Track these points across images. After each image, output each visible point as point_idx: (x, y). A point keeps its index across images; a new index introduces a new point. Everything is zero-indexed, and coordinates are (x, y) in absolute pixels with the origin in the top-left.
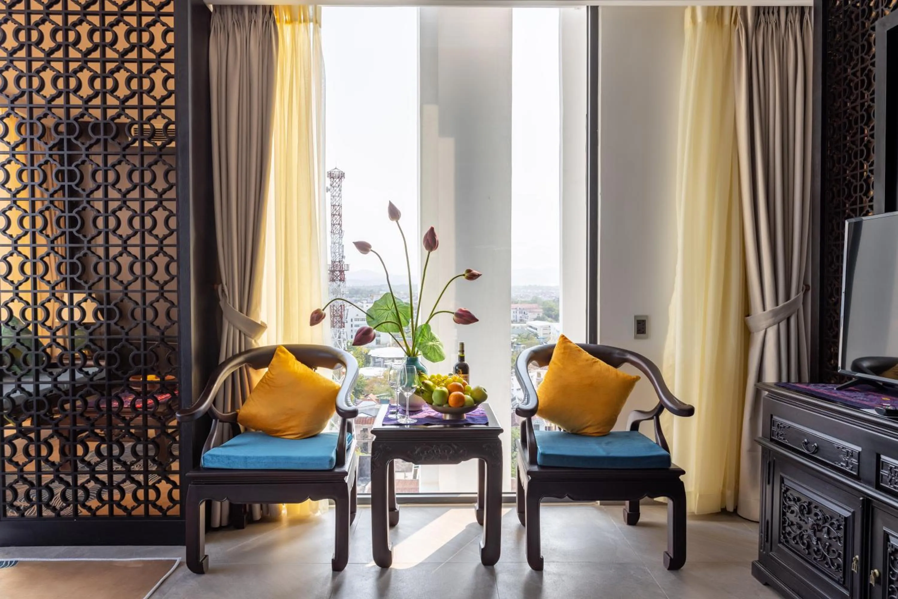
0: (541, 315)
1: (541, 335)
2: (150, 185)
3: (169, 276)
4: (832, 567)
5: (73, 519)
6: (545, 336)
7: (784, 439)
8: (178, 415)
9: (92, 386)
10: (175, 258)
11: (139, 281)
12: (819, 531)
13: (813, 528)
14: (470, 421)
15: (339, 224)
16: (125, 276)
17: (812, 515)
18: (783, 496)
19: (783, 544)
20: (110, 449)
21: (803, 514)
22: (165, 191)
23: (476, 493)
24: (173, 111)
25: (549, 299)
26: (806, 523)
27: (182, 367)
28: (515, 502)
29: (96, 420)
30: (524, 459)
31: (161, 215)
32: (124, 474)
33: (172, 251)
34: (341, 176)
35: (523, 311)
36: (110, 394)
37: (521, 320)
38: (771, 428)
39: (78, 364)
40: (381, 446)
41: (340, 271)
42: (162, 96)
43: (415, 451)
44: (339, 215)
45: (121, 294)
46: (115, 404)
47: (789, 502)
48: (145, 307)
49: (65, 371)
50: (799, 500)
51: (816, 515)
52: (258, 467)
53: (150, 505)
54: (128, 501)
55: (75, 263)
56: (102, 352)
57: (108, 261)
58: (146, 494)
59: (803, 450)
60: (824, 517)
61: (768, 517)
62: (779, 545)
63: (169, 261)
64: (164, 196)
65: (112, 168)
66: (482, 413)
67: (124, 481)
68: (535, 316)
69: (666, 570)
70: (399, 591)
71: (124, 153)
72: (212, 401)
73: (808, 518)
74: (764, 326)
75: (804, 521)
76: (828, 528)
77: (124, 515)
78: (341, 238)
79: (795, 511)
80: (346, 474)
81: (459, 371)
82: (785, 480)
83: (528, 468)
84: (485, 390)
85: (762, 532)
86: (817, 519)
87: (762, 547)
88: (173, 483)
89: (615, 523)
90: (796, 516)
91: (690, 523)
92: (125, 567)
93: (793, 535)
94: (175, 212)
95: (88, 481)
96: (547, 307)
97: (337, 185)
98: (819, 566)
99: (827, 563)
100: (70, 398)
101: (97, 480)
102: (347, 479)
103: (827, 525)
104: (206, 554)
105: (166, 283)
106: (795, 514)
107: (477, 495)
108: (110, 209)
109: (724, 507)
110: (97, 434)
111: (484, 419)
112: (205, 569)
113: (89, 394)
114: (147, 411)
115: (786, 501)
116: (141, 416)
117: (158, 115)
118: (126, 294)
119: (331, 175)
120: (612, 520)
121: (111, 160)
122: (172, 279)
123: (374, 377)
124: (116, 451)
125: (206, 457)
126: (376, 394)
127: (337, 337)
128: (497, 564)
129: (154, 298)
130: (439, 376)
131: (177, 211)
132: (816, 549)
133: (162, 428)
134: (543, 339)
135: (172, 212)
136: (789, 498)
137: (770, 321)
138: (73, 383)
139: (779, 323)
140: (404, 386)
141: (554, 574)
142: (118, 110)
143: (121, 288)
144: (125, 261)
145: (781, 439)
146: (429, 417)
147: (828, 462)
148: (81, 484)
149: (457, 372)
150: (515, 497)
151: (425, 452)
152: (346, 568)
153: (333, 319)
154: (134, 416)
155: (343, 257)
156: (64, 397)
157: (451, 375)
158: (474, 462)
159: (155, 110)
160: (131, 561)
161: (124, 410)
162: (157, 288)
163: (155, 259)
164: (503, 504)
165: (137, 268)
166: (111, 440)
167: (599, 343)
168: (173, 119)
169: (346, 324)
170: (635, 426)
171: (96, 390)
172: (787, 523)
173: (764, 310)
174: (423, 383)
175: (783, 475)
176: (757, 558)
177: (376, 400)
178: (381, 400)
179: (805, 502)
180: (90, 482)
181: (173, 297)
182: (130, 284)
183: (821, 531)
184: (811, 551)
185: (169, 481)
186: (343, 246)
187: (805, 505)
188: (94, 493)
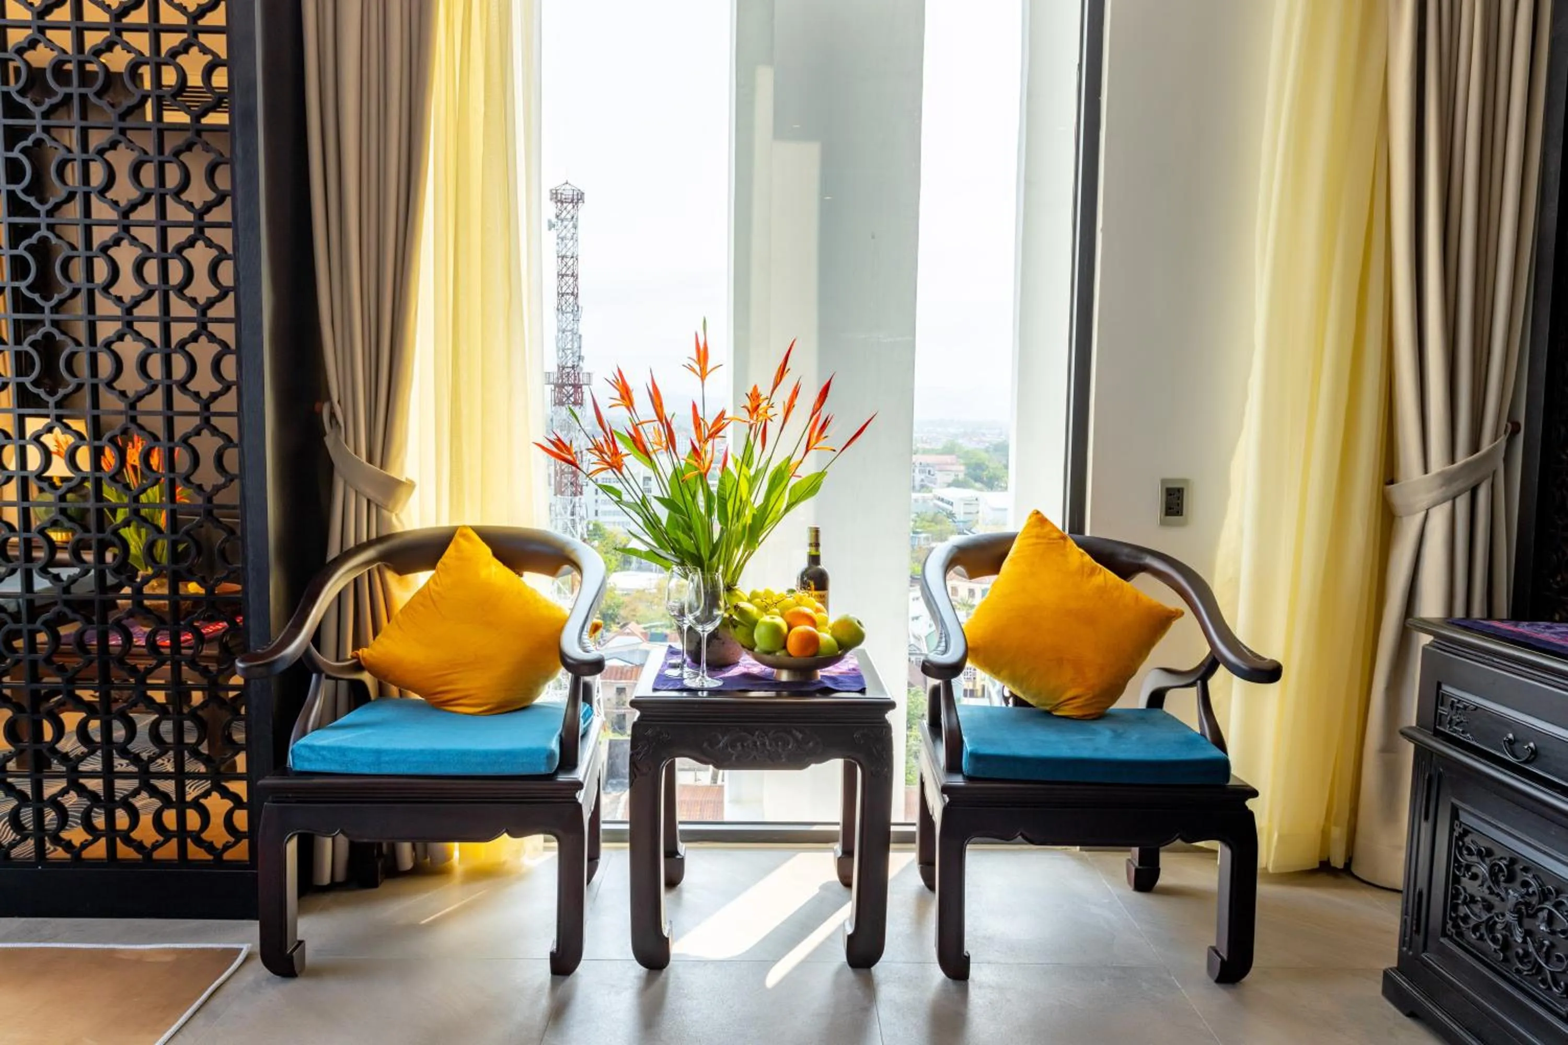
0: (961, 476)
1: (960, 517)
2: (177, 194)
3: (220, 382)
4: (1555, 989)
5: (35, 865)
6: (969, 517)
7: (1463, 732)
8: (240, 665)
9: (67, 603)
10: (233, 346)
11: (159, 394)
12: (1529, 916)
13: (1517, 910)
14: (829, 684)
15: (572, 294)
16: (131, 381)
17: (1517, 884)
18: (1457, 844)
19: (1450, 938)
20: (107, 730)
21: (1496, 882)
22: (208, 207)
23: (837, 824)
24: (223, 38)
25: (978, 446)
26: (1503, 900)
27: (249, 567)
28: (914, 842)
29: (78, 671)
30: (934, 760)
31: (200, 256)
32: (135, 778)
33: (226, 333)
34: (578, 199)
35: (928, 469)
36: (104, 620)
37: (922, 486)
38: (1437, 708)
39: (39, 559)
40: (649, 732)
41: (574, 386)
42: (199, 5)
43: (720, 742)
44: (572, 275)
45: (123, 417)
46: (115, 640)
47: (1468, 857)
48: (171, 445)
49: (12, 572)
50: (1490, 853)
51: (1526, 884)
52: (403, 769)
53: (189, 840)
54: (146, 832)
55: (27, 353)
56: (87, 536)
57: (94, 349)
58: (182, 819)
59: (1505, 757)
60: (1543, 890)
61: (1422, 883)
62: (1442, 940)
63: (219, 352)
64: (208, 218)
65: (97, 157)
66: (854, 669)
67: (136, 793)
68: (951, 478)
69: (1212, 981)
70: (684, 1017)
71: (122, 124)
72: (310, 637)
73: (1506, 890)
74: (1425, 504)
75: (1498, 895)
76: (1550, 912)
77: (138, 860)
78: (576, 320)
79: (1480, 875)
80: (579, 785)
81: (809, 586)
82: (1461, 813)
83: (944, 780)
84: (859, 622)
85: (1406, 914)
86: (1528, 894)
87: (1405, 941)
88: (235, 798)
89: (1109, 886)
90: (1482, 885)
91: (1263, 889)
92: (139, 960)
93: (1474, 920)
94: (230, 251)
95: (64, 792)
96: (973, 461)
97: (569, 216)
98: (1527, 985)
99: (1544, 981)
100: (24, 626)
101: (82, 791)
102: (581, 796)
103: (1548, 905)
104: (299, 938)
105: (214, 396)
106: (1479, 882)
107: (838, 828)
108: (96, 243)
109: (1326, 859)
110: (79, 700)
111: (857, 680)
112: (297, 969)
113: (62, 619)
114: (180, 653)
115: (1461, 854)
116: (169, 662)
117: (192, 45)
118: (133, 419)
119: (557, 197)
120: (1104, 881)
121: (97, 139)
122: (227, 389)
123: (638, 591)
124: (119, 733)
125: (297, 752)
126: (642, 623)
127: (569, 512)
128: (878, 964)
129: (189, 428)
130: (768, 594)
131: (235, 248)
132: (1521, 951)
133: (214, 688)
134: (964, 522)
135: (225, 252)
136: (1469, 849)
137: (1436, 494)
138: (29, 596)
139: (1454, 499)
140: (698, 613)
141: (990, 986)
142: (107, 34)
143: (121, 405)
144: (130, 350)
145: (1457, 732)
146: (747, 676)
147: (1556, 780)
148: (50, 797)
149: (804, 585)
150: (914, 833)
151: (739, 744)
152: (579, 970)
153: (561, 478)
154: (154, 662)
155: (580, 358)
156: (11, 625)
157: (791, 591)
158: (836, 766)
159: (185, 36)
160: (151, 950)
161: (134, 650)
162: (196, 407)
163: (190, 348)
164: (892, 846)
165: (155, 366)
166: (108, 711)
167: (1088, 533)
168: (224, 56)
169: (584, 488)
170: (1157, 699)
171: (75, 611)
172: (1462, 897)
173: (1426, 471)
174: (736, 607)
175: (1458, 803)
176: (1395, 965)
177: (642, 633)
178: (652, 635)
179: (1501, 858)
180: (67, 793)
181: (229, 426)
182: (140, 397)
183: (1534, 916)
184: (1511, 954)
185: (226, 794)
186: (580, 336)
187: (1502, 863)
188: (76, 817)
